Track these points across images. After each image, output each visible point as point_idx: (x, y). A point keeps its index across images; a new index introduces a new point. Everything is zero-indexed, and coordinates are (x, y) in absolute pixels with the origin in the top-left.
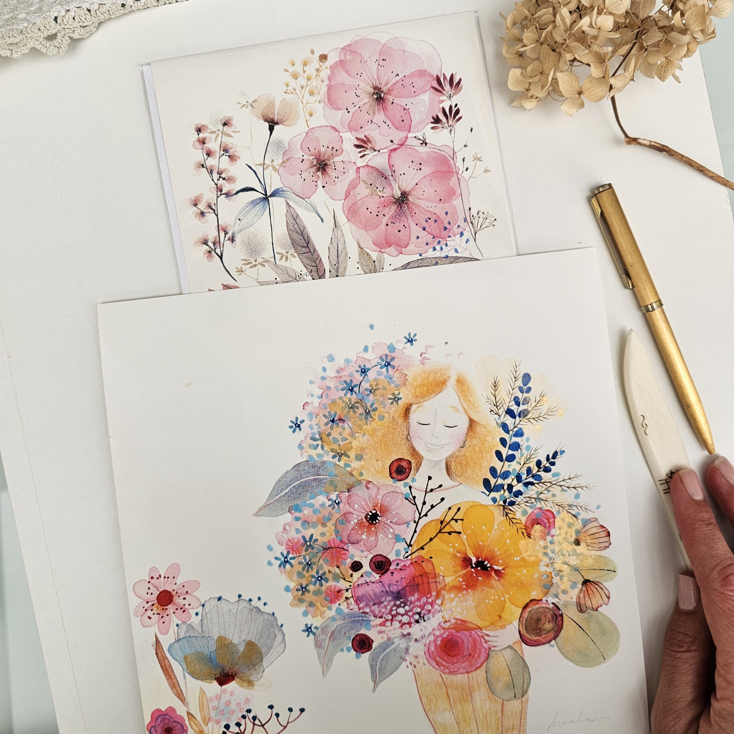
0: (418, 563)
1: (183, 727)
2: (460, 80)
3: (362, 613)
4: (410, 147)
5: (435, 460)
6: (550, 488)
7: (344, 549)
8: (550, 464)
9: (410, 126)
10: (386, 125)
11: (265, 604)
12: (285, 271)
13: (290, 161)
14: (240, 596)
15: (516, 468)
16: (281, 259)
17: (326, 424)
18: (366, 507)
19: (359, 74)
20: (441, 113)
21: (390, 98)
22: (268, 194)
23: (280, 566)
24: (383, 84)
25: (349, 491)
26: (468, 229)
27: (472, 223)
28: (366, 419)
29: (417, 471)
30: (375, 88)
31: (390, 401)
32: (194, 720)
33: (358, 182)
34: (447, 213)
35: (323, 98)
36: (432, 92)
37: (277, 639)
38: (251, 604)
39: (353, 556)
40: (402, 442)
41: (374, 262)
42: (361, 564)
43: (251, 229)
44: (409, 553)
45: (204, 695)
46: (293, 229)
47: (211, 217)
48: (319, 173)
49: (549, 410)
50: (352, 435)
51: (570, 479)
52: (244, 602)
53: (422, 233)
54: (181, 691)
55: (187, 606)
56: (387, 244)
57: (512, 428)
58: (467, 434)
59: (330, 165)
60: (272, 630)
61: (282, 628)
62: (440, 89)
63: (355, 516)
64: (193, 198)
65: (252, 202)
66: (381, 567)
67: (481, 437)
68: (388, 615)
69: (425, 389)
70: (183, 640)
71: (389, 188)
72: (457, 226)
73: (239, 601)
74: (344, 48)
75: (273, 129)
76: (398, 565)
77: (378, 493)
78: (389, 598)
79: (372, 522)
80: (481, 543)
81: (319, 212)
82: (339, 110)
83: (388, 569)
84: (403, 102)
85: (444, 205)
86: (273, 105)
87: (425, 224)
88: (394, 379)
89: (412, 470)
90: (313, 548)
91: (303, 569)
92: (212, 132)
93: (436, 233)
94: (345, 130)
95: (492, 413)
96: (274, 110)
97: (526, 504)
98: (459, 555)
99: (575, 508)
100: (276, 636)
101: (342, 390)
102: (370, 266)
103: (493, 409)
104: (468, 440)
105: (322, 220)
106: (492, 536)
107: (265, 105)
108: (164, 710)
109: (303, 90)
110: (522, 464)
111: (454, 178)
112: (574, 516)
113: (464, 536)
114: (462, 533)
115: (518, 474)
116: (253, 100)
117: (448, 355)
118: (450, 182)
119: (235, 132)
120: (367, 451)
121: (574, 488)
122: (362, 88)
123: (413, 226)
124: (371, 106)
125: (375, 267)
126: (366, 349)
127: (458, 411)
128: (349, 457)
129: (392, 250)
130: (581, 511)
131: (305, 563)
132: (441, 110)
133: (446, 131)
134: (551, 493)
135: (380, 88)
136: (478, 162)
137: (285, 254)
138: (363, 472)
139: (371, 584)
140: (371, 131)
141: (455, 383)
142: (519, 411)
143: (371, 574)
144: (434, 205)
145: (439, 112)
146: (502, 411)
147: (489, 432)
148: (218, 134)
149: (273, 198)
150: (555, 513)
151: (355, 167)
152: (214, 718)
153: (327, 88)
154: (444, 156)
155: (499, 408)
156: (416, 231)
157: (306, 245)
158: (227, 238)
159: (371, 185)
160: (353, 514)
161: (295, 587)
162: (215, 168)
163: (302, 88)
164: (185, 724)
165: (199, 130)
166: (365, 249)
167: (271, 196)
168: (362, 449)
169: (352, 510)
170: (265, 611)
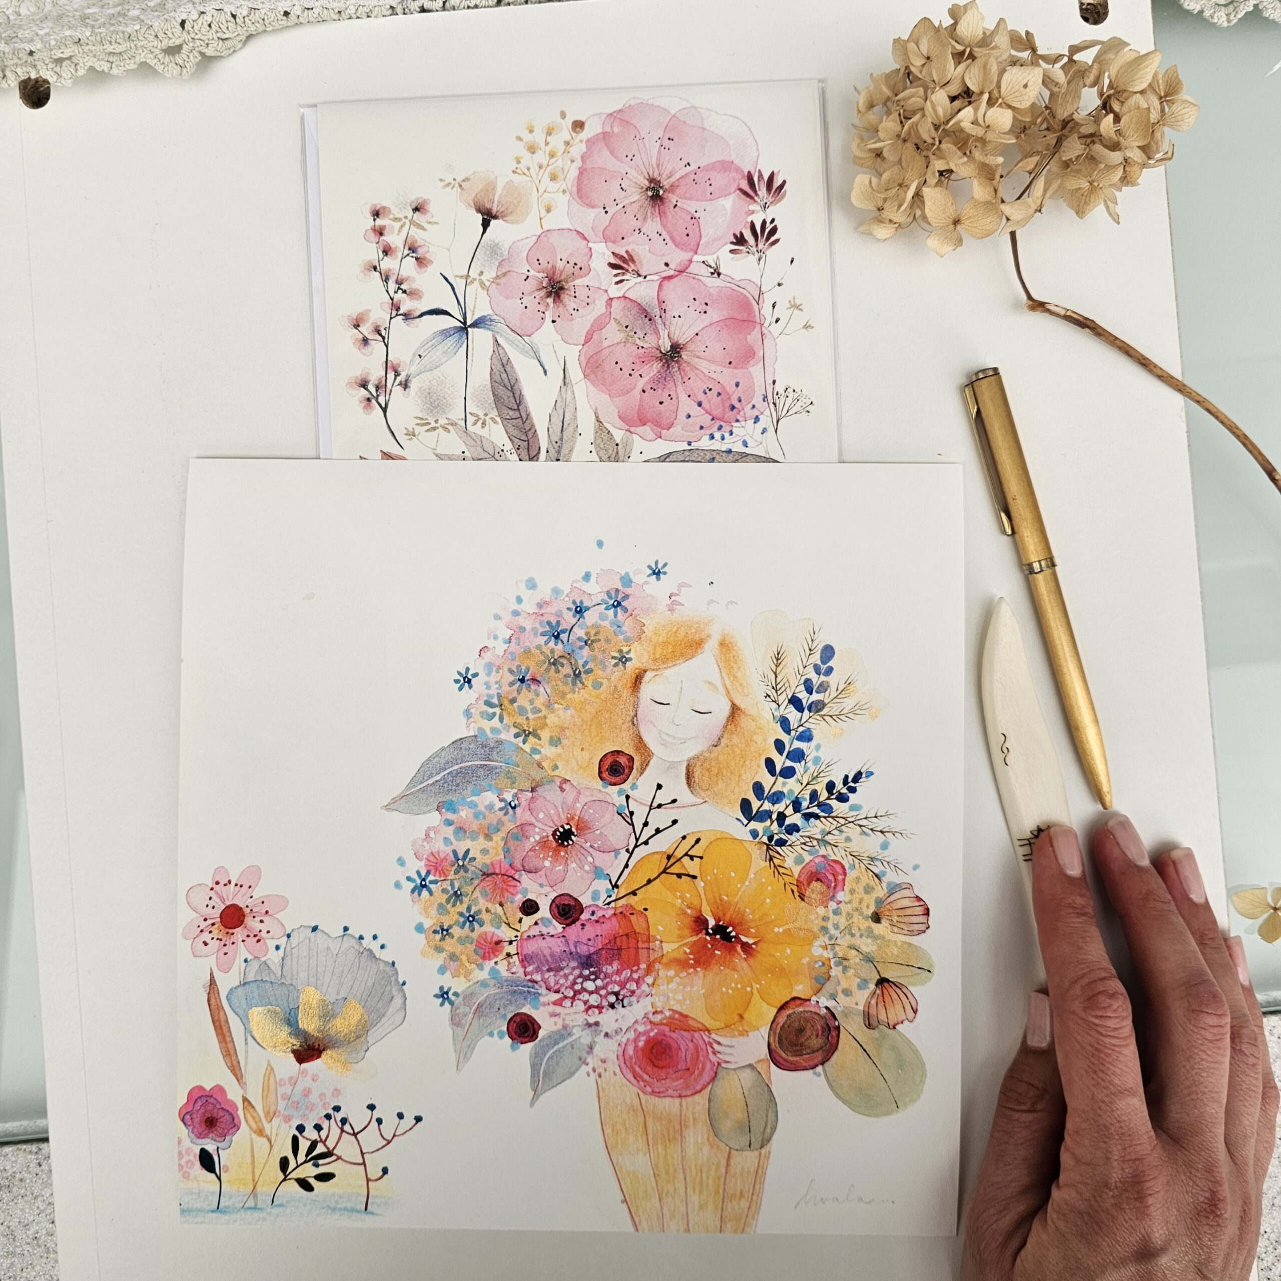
0: (625, 916)
1: (233, 1119)
2: (784, 182)
3: (529, 980)
4: (695, 277)
5: (671, 760)
6: (843, 827)
7: (514, 879)
8: (847, 789)
9: (698, 245)
10: (661, 238)
11: (382, 947)
12: (479, 443)
13: (508, 276)
14: (346, 929)
15: (794, 789)
16: (475, 423)
17: (512, 684)
18: (556, 819)
19: (630, 157)
20: (749, 230)
21: (673, 198)
22: (469, 323)
23: (413, 891)
24: (664, 176)
25: (533, 790)
26: (767, 412)
27: (774, 404)
28: (574, 684)
29: (642, 773)
30: (651, 180)
31: (614, 661)
32: (251, 1110)
33: (607, 320)
34: (737, 385)
35: (569, 186)
36: (739, 196)
37: (393, 1002)
38: (361, 944)
39: (526, 890)
40: (624, 727)
41: (617, 445)
42: (537, 904)
43: (435, 372)
44: (613, 898)
45: (272, 1075)
46: (499, 380)
47: (378, 347)
48: (550, 301)
49: (857, 707)
50: (549, 705)
51: (876, 817)
52: (351, 938)
53: (696, 411)
54: (239, 1062)
55: (264, 934)
56: (640, 420)
57: (796, 726)
58: (725, 727)
59: (567, 289)
60: (388, 988)
61: (404, 987)
62: (752, 193)
63: (537, 830)
64: (355, 316)
65: (443, 332)
66: (567, 913)
67: (746, 734)
68: (568, 990)
69: (670, 650)
70: (252, 985)
71: (654, 335)
72: (750, 406)
73: (344, 936)
74: (611, 114)
75: (488, 225)
76: (593, 913)
77: (576, 800)
78: (574, 964)
79: (562, 843)
80: (726, 898)
81: (543, 359)
82: (593, 207)
83: (578, 919)
84: (691, 206)
85: (736, 371)
86: (494, 189)
87: (701, 397)
88: (624, 628)
89: (634, 771)
90: (466, 871)
91: (448, 901)
92: (396, 219)
93: (716, 413)
94: (598, 239)
95: (768, 699)
96: (494, 195)
97: (803, 846)
98: (689, 911)
99: (878, 863)
100: (392, 998)
101: (543, 634)
102: (610, 451)
103: (769, 693)
104: (725, 736)
105: (545, 372)
106: (743, 888)
107: (481, 187)
108: (208, 1088)
109: (542, 171)
110: (805, 783)
111: (756, 333)
112: (877, 876)
113: (700, 884)
114: (699, 878)
115: (797, 798)
116: (463, 178)
117: (712, 601)
118: (749, 337)
119: (430, 223)
120: (568, 733)
121: (882, 832)
122: (631, 177)
123: (683, 397)
124: (641, 207)
125: (617, 453)
126: (587, 577)
127: (716, 687)
128: (540, 739)
129: (647, 430)
130: (888, 870)
131: (452, 892)
132: (749, 225)
133: (753, 258)
134: (844, 835)
135: (659, 182)
136: (796, 311)
137: (482, 417)
138: (559, 764)
139: (548, 939)
140: (638, 244)
141: (716, 646)
142: (810, 702)
143: (550, 922)
144: (719, 369)
145: (746, 228)
146: (783, 699)
147: (759, 728)
148: (405, 223)
149: (476, 330)
150: (847, 867)
151: (605, 297)
152: (282, 1112)
153: (578, 172)
154: (745, 296)
155: (779, 693)
156: (687, 405)
157: (516, 407)
158: (397, 382)
159: (627, 327)
160: (535, 827)
161: (431, 927)
162: (394, 274)
163: (540, 167)
164: (238, 1115)
165: (376, 214)
166: (606, 424)
167: (473, 326)
168: (563, 729)
169: (533, 820)
170: (382, 958)
